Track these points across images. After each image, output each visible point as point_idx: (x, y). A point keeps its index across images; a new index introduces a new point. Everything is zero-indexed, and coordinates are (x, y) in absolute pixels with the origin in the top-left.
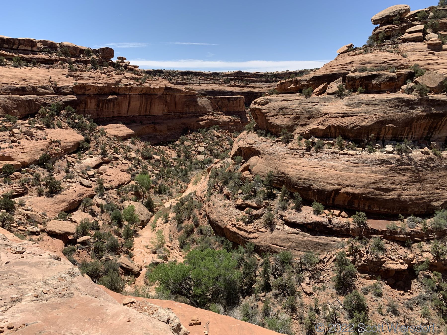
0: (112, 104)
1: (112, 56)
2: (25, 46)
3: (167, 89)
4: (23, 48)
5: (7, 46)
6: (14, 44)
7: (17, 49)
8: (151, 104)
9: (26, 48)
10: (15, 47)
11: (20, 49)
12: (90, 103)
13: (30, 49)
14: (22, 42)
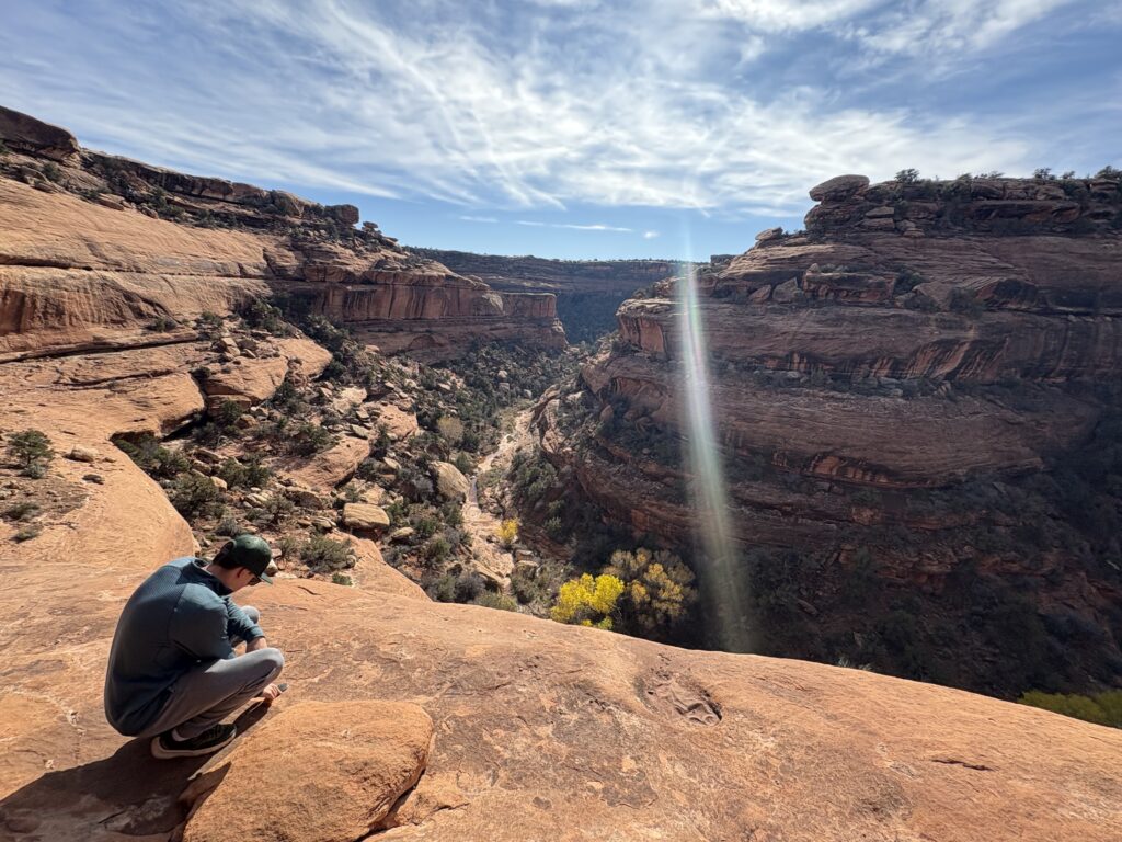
0: (366, 300)
1: (357, 220)
2: (213, 191)
3: (448, 277)
4: (210, 195)
5: (181, 189)
6: (193, 188)
7: (199, 196)
8: (424, 302)
9: (215, 196)
10: (195, 192)
11: (204, 197)
12: (334, 295)
13: (221, 197)
14: (208, 185)
